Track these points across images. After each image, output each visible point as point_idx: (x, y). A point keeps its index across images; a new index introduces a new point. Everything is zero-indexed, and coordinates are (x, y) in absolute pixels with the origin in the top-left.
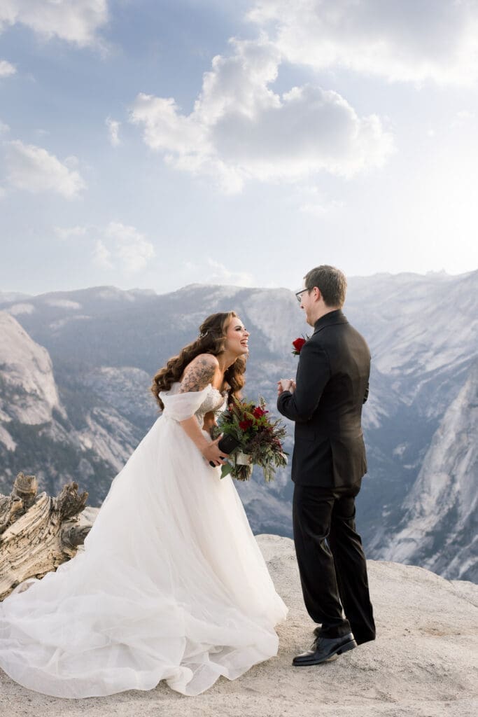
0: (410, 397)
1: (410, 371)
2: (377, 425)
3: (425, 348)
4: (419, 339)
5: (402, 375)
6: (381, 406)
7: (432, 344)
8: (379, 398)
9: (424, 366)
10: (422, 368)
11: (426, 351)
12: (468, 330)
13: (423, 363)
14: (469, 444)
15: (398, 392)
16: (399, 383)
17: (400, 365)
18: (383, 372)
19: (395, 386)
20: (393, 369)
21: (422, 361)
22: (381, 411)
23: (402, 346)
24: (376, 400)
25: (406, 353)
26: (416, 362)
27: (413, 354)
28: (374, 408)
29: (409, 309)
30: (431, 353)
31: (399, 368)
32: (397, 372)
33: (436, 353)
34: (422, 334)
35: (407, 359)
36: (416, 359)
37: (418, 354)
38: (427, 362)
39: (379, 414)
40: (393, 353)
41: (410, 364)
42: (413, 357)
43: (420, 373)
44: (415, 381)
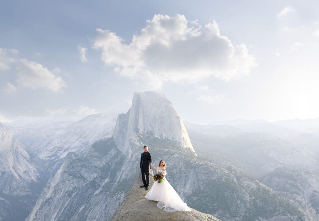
0: (52, 169)
1: (53, 158)
2: (35, 180)
3: (60, 149)
4: (58, 145)
5: (50, 160)
6: (38, 173)
7: (63, 147)
8: (38, 169)
9: (59, 156)
10: (59, 157)
11: (61, 150)
12: (78, 142)
13: (59, 155)
14: (63, 187)
15: (47, 167)
16: (48, 163)
17: (49, 156)
18: (42, 158)
19: (46, 165)
20: (46, 157)
21: (58, 154)
22: (38, 175)
23: (51, 148)
24: (36, 170)
25: (53, 150)
26: (56, 155)
27: (55, 151)
28: (35, 173)
29: (58, 133)
30: (62, 151)
31: (49, 157)
32: (48, 159)
33: (65, 151)
34: (60, 143)
35: (53, 153)
36: (56, 153)
37: (57, 151)
38: (61, 154)
39: (37, 176)
40: (46, 151)
41: (53, 156)
42: (55, 153)
43: (57, 159)
44: (54, 163)
